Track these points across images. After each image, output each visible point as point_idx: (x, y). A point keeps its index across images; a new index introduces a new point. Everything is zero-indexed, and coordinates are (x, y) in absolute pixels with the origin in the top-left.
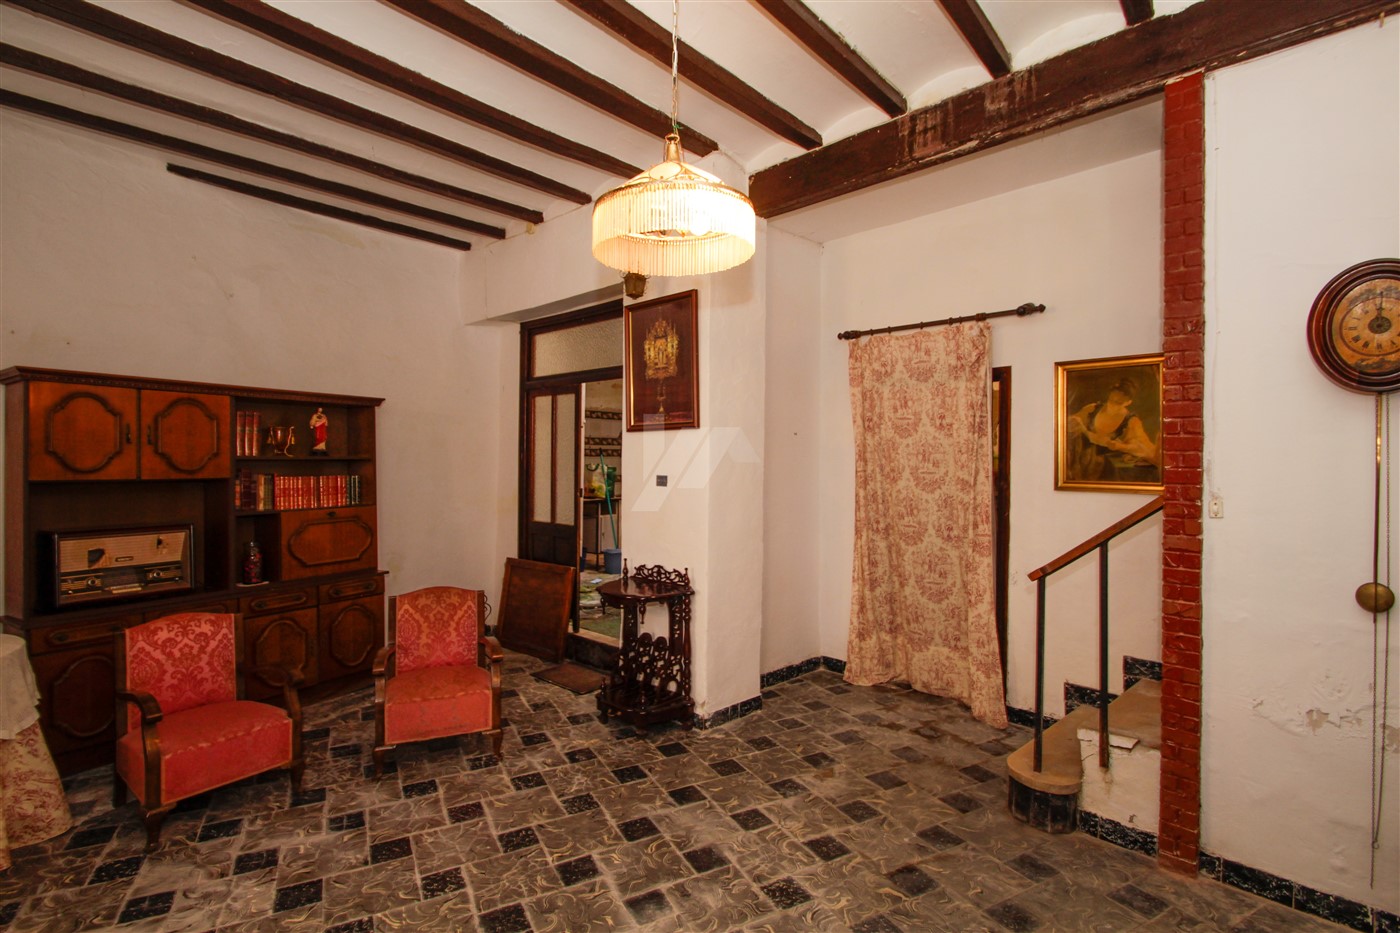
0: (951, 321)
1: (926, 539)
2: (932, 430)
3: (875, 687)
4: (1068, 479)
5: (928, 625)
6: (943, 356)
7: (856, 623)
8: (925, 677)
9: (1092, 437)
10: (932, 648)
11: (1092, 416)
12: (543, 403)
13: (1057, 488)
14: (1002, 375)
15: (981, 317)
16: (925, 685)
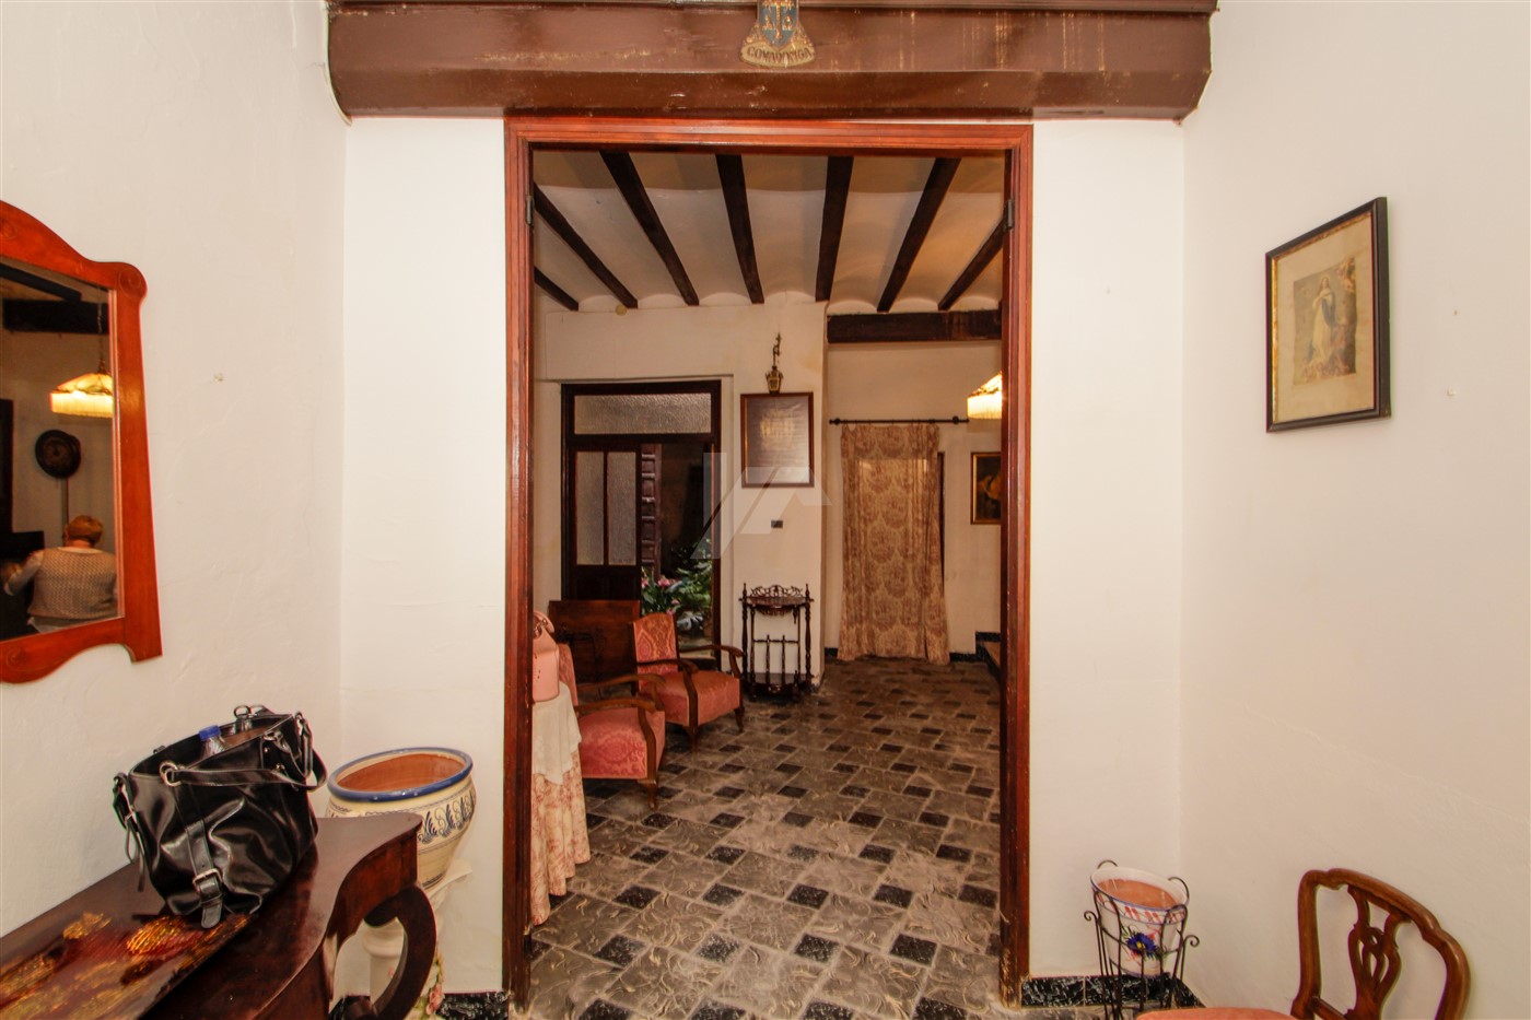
0: (912, 421)
1: (893, 558)
2: (899, 489)
3: (857, 659)
4: (978, 517)
5: (893, 613)
6: (907, 443)
7: (845, 617)
8: (889, 646)
9: (989, 494)
10: (895, 627)
11: (989, 483)
12: (583, 458)
13: (972, 522)
14: (941, 455)
15: (932, 421)
16: (888, 652)
